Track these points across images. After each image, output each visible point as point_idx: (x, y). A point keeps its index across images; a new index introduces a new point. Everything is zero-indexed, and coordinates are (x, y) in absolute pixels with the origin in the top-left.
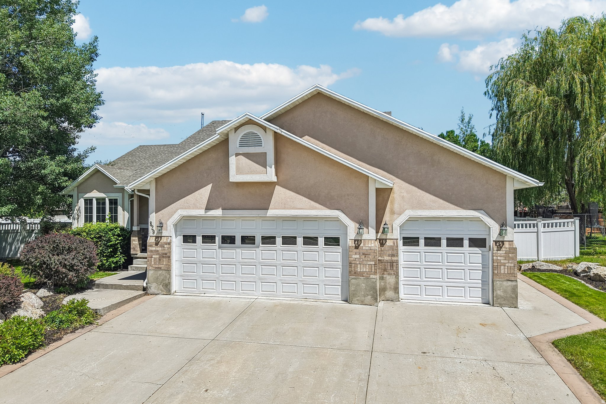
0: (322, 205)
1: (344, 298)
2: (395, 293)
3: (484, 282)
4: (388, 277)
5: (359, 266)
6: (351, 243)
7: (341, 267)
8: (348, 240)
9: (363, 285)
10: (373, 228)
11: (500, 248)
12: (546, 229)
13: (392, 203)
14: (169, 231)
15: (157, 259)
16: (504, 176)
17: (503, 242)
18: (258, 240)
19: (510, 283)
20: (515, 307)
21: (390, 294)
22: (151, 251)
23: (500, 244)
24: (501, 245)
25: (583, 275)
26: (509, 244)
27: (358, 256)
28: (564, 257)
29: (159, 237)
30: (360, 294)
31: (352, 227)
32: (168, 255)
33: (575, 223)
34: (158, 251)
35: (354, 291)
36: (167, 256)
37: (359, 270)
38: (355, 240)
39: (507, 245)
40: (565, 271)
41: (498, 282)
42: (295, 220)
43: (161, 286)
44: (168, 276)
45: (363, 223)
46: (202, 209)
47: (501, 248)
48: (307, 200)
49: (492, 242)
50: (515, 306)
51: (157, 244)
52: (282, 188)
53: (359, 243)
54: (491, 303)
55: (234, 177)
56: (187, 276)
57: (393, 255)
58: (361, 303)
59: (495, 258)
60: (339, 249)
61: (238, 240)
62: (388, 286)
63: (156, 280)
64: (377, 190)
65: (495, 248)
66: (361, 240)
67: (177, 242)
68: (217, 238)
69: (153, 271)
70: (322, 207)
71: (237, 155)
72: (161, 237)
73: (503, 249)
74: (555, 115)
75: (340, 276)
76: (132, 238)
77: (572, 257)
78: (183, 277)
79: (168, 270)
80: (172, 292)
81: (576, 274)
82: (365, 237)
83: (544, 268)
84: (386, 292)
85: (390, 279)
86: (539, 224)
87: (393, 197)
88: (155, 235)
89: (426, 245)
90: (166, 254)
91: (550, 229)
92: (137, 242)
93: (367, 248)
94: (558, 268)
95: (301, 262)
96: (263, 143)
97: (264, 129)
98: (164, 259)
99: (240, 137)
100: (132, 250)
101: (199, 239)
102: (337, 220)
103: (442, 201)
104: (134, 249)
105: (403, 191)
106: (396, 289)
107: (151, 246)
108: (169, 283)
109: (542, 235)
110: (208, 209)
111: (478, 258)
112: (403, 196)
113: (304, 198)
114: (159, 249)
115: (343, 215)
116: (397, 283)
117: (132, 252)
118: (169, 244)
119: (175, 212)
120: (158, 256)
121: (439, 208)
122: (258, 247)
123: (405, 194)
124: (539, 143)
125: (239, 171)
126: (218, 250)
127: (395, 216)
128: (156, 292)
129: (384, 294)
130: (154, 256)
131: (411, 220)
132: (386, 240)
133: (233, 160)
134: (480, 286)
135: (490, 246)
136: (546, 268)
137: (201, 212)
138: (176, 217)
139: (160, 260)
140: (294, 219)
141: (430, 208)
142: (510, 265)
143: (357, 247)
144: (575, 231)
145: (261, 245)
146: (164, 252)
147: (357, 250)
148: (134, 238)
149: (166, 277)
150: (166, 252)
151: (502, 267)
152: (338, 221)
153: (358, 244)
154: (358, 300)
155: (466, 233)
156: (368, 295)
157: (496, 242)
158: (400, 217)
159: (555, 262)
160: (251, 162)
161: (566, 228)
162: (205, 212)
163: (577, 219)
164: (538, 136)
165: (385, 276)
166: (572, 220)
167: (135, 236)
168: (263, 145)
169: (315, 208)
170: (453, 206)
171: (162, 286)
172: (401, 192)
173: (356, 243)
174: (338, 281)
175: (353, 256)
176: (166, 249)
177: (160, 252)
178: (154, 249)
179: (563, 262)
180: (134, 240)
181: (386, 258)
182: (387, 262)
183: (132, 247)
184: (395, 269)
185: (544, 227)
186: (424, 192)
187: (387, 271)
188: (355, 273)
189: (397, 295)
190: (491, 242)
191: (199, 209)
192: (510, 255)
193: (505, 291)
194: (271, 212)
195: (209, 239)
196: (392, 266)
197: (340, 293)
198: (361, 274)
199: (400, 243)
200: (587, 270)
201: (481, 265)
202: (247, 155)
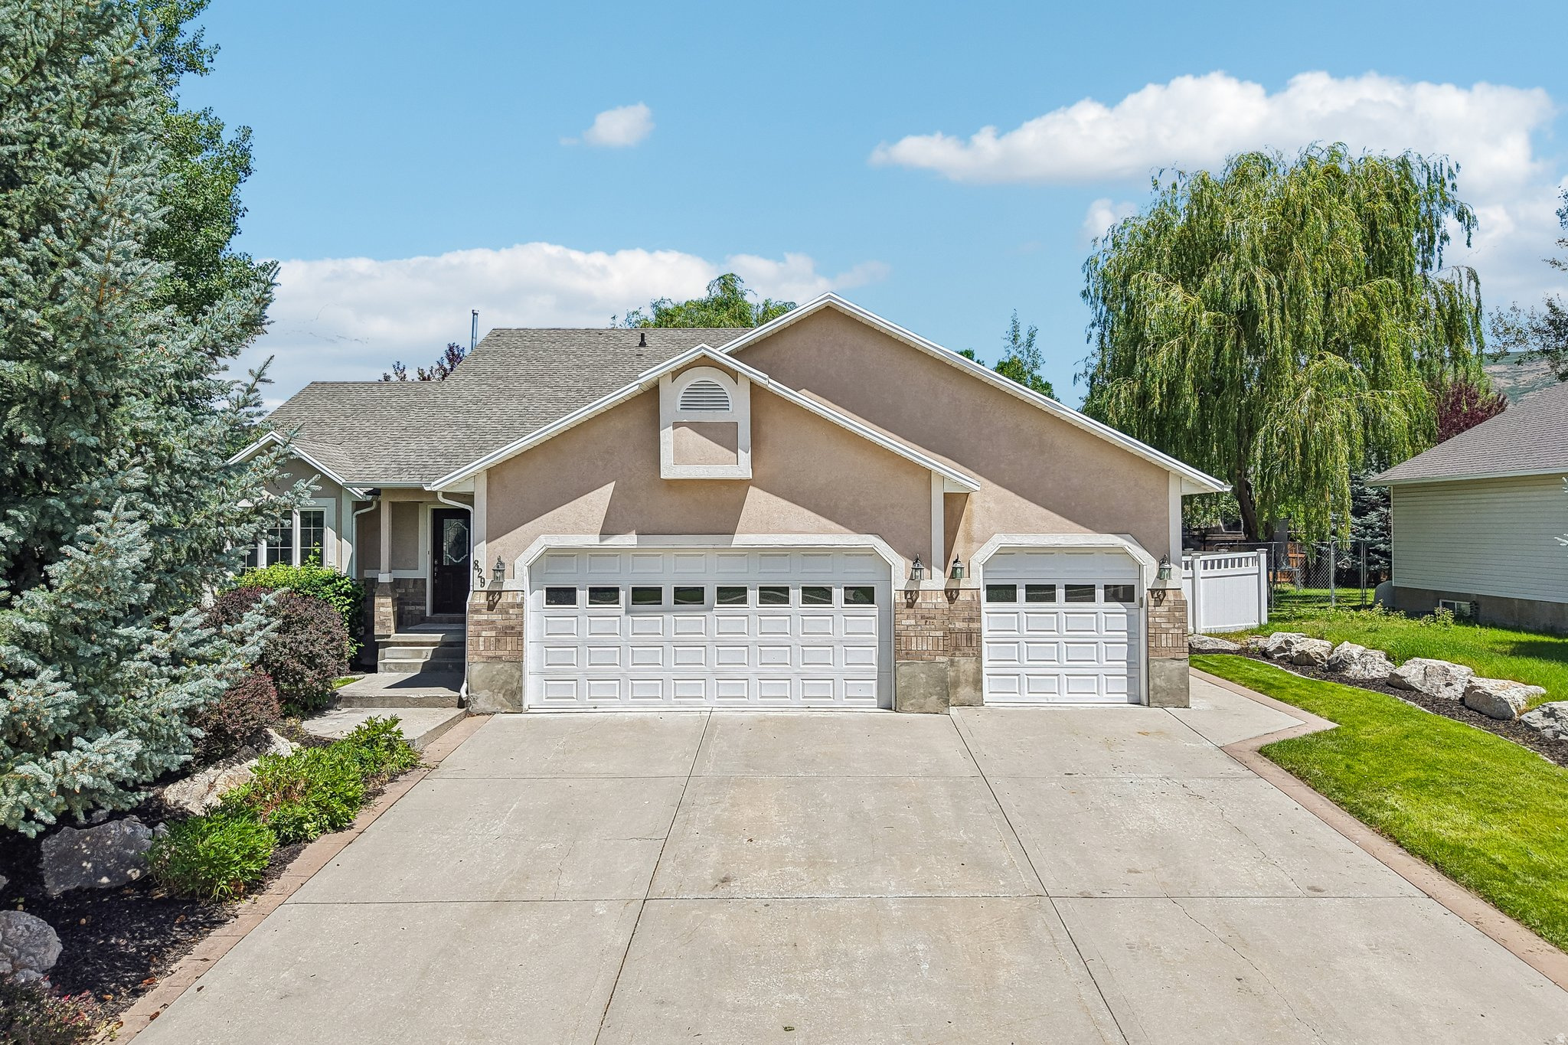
0: (842, 525)
1: (883, 703)
2: (975, 689)
3: (1132, 665)
4: (963, 660)
5: (914, 640)
6: (899, 598)
7: (877, 644)
8: (893, 592)
9: (922, 675)
10: (939, 568)
11: (1159, 602)
12: (1210, 572)
13: (969, 521)
14: (517, 580)
15: (492, 639)
16: (1165, 473)
17: (1164, 591)
18: (710, 595)
19: (1176, 664)
20: (1185, 707)
21: (965, 692)
22: (478, 623)
23: (1159, 595)
24: (1162, 597)
25: (1279, 655)
26: (1175, 595)
27: (913, 622)
28: (1240, 625)
29: (494, 592)
30: (917, 692)
31: (901, 567)
32: (518, 629)
33: (1257, 559)
34: (493, 622)
35: (905, 687)
36: (514, 632)
37: (914, 648)
38: (906, 592)
39: (1170, 595)
40: (1244, 652)
41: (1156, 663)
42: (786, 555)
43: (501, 695)
44: (517, 674)
45: (920, 560)
46: (592, 532)
47: (1161, 601)
48: (813, 514)
49: (1146, 591)
50: (1186, 704)
51: (491, 608)
52: (761, 492)
53: (914, 597)
54: (1144, 700)
55: (671, 469)
56: (556, 672)
57: (971, 620)
58: (918, 710)
59: (1150, 619)
60: (873, 610)
61: (668, 596)
62: (962, 678)
63: (489, 683)
64: (947, 497)
65: (1152, 603)
66: (917, 592)
67: (534, 602)
68: (622, 594)
69: (483, 665)
70: (843, 528)
71: (676, 425)
72: (500, 593)
73: (1164, 603)
74: (1219, 350)
75: (874, 661)
76: (377, 600)
77: (1255, 624)
78: (548, 677)
79: (518, 661)
80: (525, 706)
81: (1265, 654)
82: (925, 585)
83: (1209, 647)
84: (959, 690)
85: (966, 665)
86: (1197, 561)
87: (971, 511)
88: (485, 588)
89: (1029, 599)
90: (513, 628)
91: (1216, 572)
92: (390, 610)
93: (930, 606)
94: (1232, 646)
95: (799, 636)
96: (730, 403)
97: (734, 375)
98: (509, 639)
99: (684, 390)
100: (377, 627)
101: (583, 596)
102: (871, 553)
103: (1057, 517)
104: (383, 624)
105: (988, 499)
106: (977, 684)
107: (477, 612)
108: (520, 689)
109: (1201, 584)
110: (605, 533)
111: (1122, 621)
112: (989, 507)
113: (806, 511)
114: (494, 617)
115: (884, 544)
116: (979, 671)
117: (378, 631)
118: (520, 606)
119: (532, 541)
120: (493, 633)
121: (1054, 530)
122: (711, 609)
123: (992, 505)
124: (1191, 402)
125: (680, 458)
126: (624, 617)
127: (975, 545)
128: (489, 708)
129: (955, 693)
130: (484, 634)
131: (1004, 553)
132: (957, 590)
133: (667, 435)
134: (1125, 671)
135: (1141, 599)
136: (1211, 647)
137: (593, 540)
138: (535, 550)
139: (498, 641)
140: (784, 552)
141: (1038, 531)
142: (1176, 631)
143: (910, 606)
144: (1259, 574)
145: (716, 605)
146: (507, 623)
147: (911, 611)
148: (382, 600)
149: (512, 676)
150: (512, 623)
151: (1164, 636)
152: (871, 555)
153: (911, 598)
154: (912, 704)
155: (1099, 577)
156: (931, 695)
157: (1152, 591)
158: (984, 547)
159: (1225, 636)
160: (704, 439)
161: (1243, 570)
162: (601, 541)
163: (1262, 552)
164: (1188, 387)
165: (957, 659)
166: (1254, 554)
167: (386, 596)
168: (730, 407)
169: (830, 532)
170: (1078, 527)
171: (504, 695)
172: (985, 501)
173: (909, 596)
174: (872, 671)
175: (904, 622)
176: (515, 617)
177: (500, 624)
178: (485, 617)
179: (1239, 634)
180: (383, 605)
181: (959, 625)
182: (961, 631)
183: (376, 619)
184: (974, 644)
185: (1205, 568)
186: (1026, 501)
187: (960, 650)
188: (907, 654)
189: (979, 694)
190: (1143, 591)
191: (587, 533)
192: (1177, 614)
193: (1169, 680)
194: (740, 540)
195: (603, 595)
196: (970, 639)
197: (875, 694)
198: (919, 655)
199: (983, 594)
200: (1284, 646)
201: (1125, 633)
202: (698, 427)
